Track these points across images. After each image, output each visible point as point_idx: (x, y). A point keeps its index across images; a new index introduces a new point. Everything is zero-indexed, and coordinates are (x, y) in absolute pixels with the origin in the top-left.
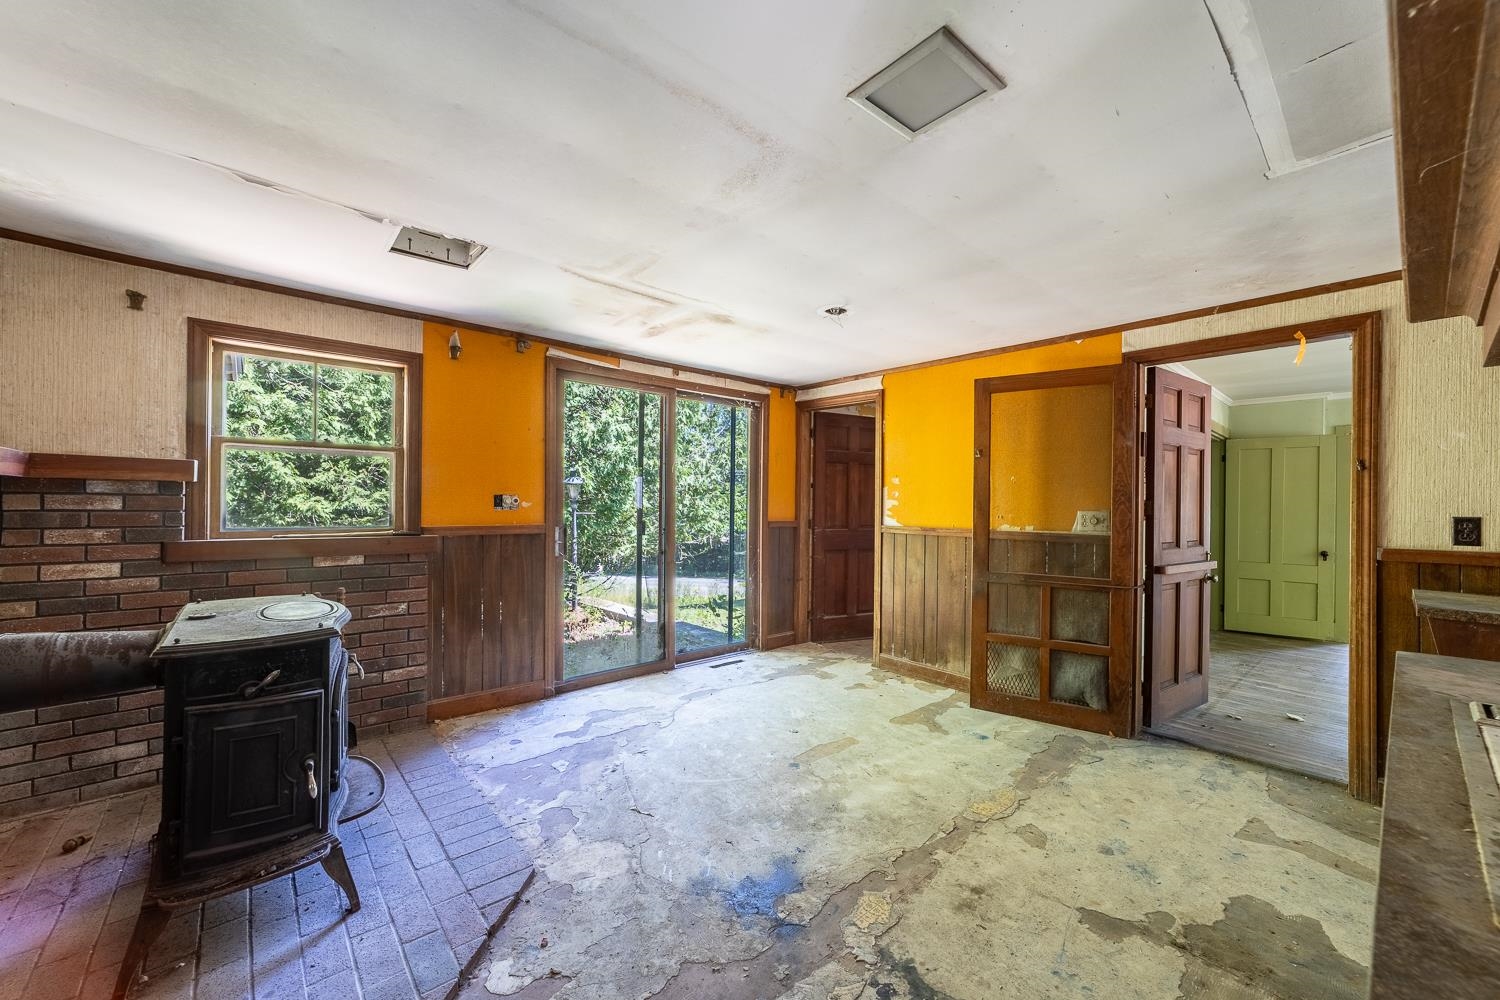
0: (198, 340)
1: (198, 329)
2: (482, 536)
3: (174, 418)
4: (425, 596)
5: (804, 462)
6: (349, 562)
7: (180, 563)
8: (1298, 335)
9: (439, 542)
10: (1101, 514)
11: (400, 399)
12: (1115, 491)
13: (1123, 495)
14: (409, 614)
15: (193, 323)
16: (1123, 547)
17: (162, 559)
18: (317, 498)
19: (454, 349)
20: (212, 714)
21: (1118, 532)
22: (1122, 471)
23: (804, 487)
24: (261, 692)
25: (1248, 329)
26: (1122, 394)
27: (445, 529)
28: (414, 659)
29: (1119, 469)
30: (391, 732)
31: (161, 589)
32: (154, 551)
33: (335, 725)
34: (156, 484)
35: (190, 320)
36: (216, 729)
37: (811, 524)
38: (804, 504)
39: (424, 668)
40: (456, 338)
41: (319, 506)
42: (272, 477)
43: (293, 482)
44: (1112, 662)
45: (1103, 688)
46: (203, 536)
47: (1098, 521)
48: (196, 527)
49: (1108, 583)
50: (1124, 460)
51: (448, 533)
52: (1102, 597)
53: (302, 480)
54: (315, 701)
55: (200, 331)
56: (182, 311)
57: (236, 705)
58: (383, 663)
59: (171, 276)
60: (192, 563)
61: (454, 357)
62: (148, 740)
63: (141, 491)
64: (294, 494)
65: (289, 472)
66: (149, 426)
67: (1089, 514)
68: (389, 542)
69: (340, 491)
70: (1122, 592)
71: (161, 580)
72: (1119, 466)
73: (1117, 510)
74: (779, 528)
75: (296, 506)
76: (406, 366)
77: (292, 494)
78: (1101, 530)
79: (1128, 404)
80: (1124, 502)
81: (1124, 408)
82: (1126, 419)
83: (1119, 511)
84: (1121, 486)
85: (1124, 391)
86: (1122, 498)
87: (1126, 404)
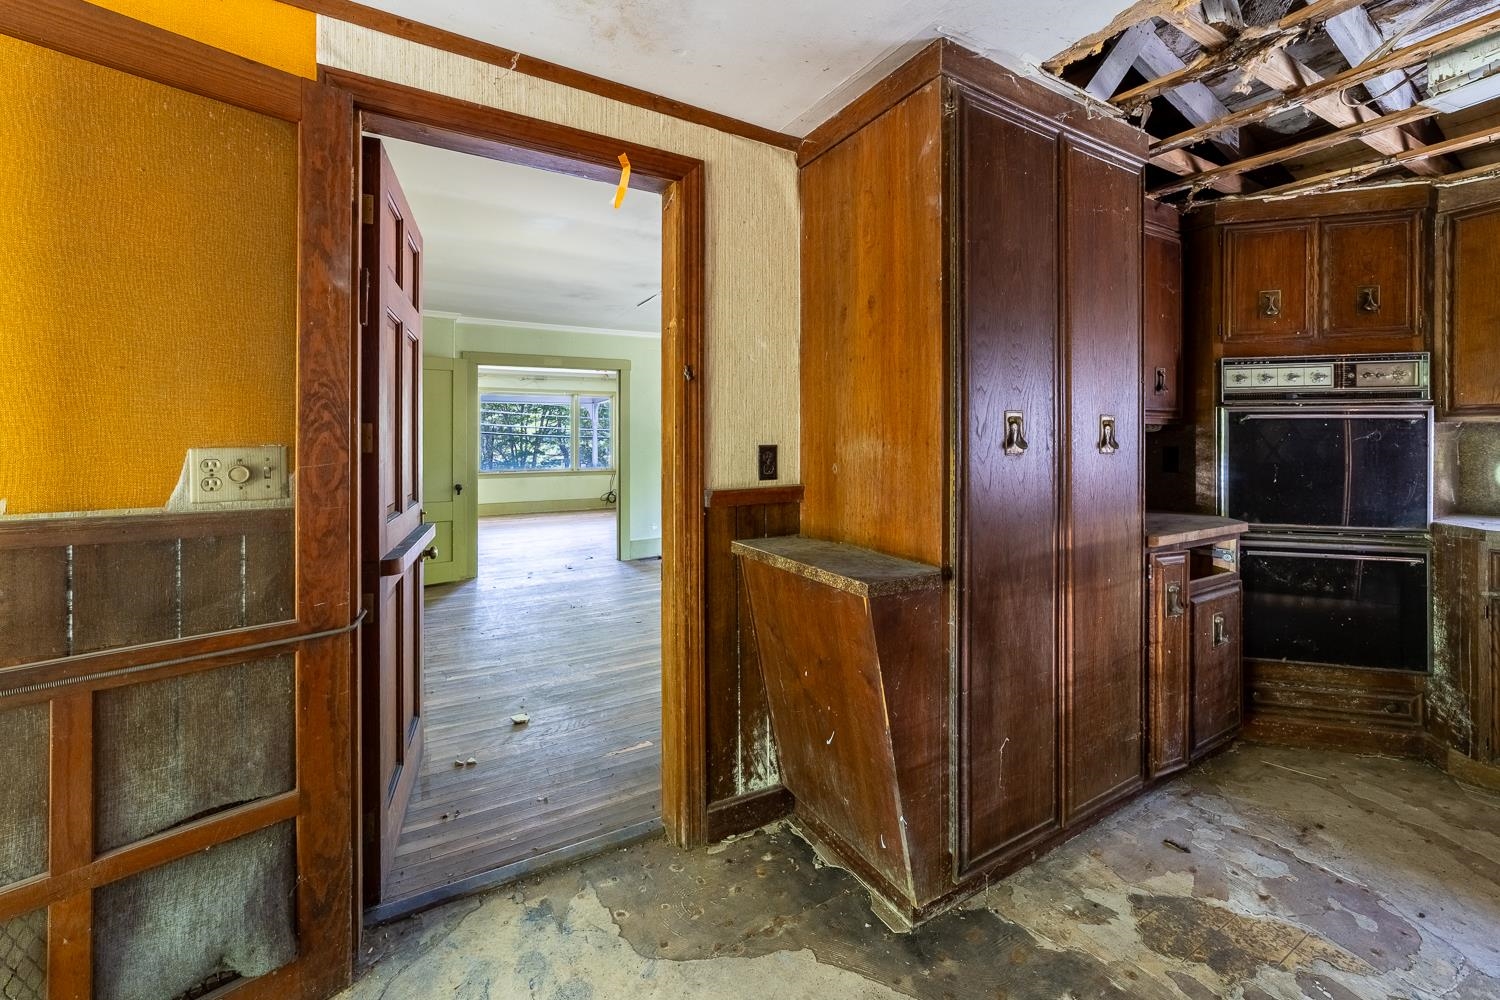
8: (623, 158)
10: (258, 457)
12: (307, 397)
13: (325, 407)
16: (328, 533)
21: (315, 498)
22: (323, 348)
25: (557, 119)
26: (323, 159)
29: (317, 341)
44: (306, 826)
45: (283, 907)
47: (254, 474)
49: (290, 630)
50: (330, 321)
52: (276, 668)
67: (227, 456)
70: (328, 644)
72: (317, 335)
73: (313, 441)
78: (262, 497)
79: (338, 190)
80: (328, 426)
81: (328, 196)
82: (333, 224)
83: (317, 449)
84: (322, 385)
85: (326, 153)
86: (326, 416)
87: (332, 186)
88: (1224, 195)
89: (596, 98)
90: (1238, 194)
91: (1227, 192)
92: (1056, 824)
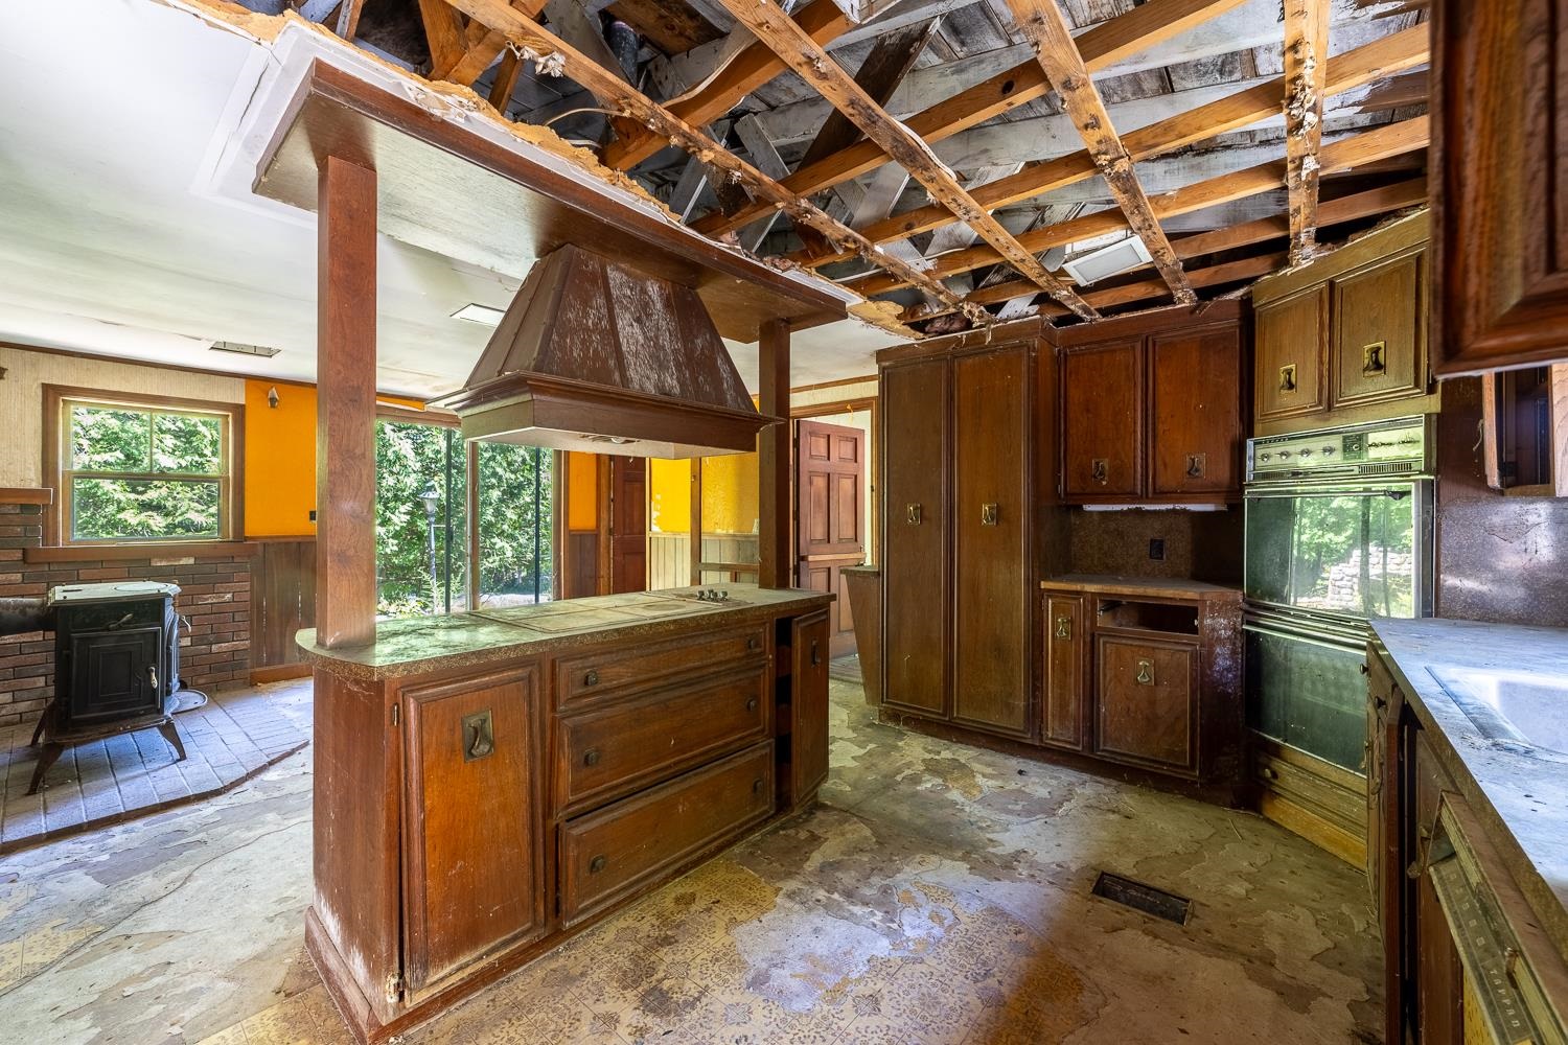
0: (51, 399)
1: (51, 392)
2: (299, 543)
3: (31, 457)
4: (248, 588)
5: (604, 481)
6: (181, 563)
7: (41, 563)
8: (849, 408)
9: (260, 548)
11: (226, 439)
14: (234, 601)
15: (46, 388)
17: (24, 560)
18: (150, 513)
19: (273, 400)
20: (88, 638)
23: (604, 503)
24: (120, 627)
27: (266, 537)
28: (238, 636)
30: (218, 690)
31: (23, 582)
32: (18, 555)
33: (169, 655)
34: (19, 507)
35: (43, 384)
36: (91, 646)
37: (610, 532)
38: (604, 515)
39: (247, 642)
40: (274, 392)
41: (151, 522)
42: (99, 494)
43: (123, 499)
46: (56, 543)
48: (50, 536)
51: (268, 541)
53: (133, 496)
54: (156, 633)
55: (52, 395)
56: (37, 379)
57: (105, 633)
58: (211, 638)
59: (27, 353)
60: (49, 563)
61: (273, 406)
62: (13, 691)
63: (6, 511)
64: (124, 509)
65: (118, 489)
66: (10, 464)
68: (215, 547)
69: (175, 507)
71: (23, 576)
74: (581, 535)
75: (126, 521)
76: (230, 414)
77: (121, 510)
88: (1258, 278)
89: (841, 387)
90: (1269, 274)
91: (1259, 275)
92: (945, 716)
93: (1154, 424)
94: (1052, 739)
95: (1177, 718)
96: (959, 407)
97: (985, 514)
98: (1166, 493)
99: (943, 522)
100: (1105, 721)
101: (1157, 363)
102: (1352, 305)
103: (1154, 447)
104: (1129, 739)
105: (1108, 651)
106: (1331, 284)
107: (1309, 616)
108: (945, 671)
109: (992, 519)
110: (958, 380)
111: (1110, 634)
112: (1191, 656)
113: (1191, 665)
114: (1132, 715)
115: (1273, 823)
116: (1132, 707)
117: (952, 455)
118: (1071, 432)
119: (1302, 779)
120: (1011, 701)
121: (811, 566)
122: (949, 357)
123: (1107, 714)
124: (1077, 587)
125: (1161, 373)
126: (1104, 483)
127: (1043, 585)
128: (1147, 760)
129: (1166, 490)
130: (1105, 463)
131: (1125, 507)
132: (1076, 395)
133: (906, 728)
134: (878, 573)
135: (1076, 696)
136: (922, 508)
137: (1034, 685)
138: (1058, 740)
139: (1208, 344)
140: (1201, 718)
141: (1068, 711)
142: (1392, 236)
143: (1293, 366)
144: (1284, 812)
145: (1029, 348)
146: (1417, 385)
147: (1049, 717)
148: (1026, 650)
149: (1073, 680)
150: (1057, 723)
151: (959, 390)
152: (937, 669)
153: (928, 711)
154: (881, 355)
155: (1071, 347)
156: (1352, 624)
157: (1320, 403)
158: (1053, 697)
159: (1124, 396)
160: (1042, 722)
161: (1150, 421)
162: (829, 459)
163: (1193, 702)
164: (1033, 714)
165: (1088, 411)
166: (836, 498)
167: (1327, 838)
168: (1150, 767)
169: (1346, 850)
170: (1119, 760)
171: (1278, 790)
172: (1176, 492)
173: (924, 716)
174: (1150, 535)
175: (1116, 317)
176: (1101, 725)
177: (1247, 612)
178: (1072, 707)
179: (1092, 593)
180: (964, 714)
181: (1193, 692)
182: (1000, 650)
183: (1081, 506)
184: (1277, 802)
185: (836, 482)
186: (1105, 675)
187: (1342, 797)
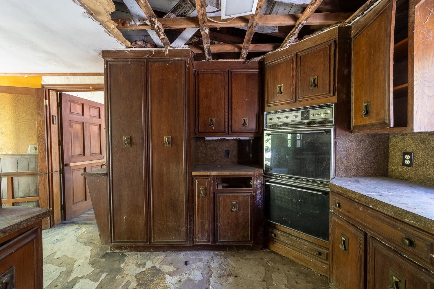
8: (91, 87)
12: (38, 137)
13: (41, 138)
16: (43, 158)
21: (40, 153)
22: (41, 129)
29: (39, 129)
44: (40, 202)
47: (36, 149)
50: (41, 125)
67: (33, 146)
70: (43, 175)
72: (39, 127)
79: (42, 104)
80: (42, 141)
81: (40, 105)
82: (41, 110)
83: (40, 145)
84: (40, 135)
85: (40, 99)
86: (41, 140)
87: (41, 104)
88: (267, 52)
89: (86, 77)
90: (271, 51)
91: (268, 51)
92: (147, 242)
93: (231, 105)
94: (198, 242)
95: (246, 223)
96: (151, 87)
97: (165, 141)
98: (235, 132)
99: (144, 145)
100: (220, 229)
101: (232, 81)
102: (304, 62)
103: (231, 114)
104: (229, 235)
105: (221, 199)
106: (296, 55)
107: (287, 177)
108: (147, 221)
109: (169, 143)
110: (151, 73)
111: (221, 192)
112: (250, 197)
113: (250, 201)
114: (230, 225)
115: (274, 252)
116: (230, 221)
117: (148, 111)
118: (200, 106)
119: (285, 236)
120: (179, 229)
121: (72, 168)
122: (145, 60)
123: (220, 226)
124: (208, 173)
125: (233, 85)
126: (213, 128)
127: (193, 174)
128: (236, 241)
129: (235, 131)
130: (214, 120)
131: (219, 138)
132: (202, 90)
133: (126, 251)
134: (107, 174)
135: (208, 221)
136: (131, 138)
137: (190, 219)
138: (201, 242)
139: (249, 76)
140: (254, 221)
141: (205, 228)
142: (319, 37)
143: (282, 85)
144: (278, 248)
145: (185, 62)
146: (330, 92)
147: (197, 232)
148: (186, 204)
149: (206, 215)
150: (200, 234)
151: (151, 78)
152: (142, 220)
153: (138, 242)
154: (105, 53)
155: (200, 69)
156: (303, 180)
157: (292, 99)
158: (199, 223)
159: (221, 93)
160: (194, 235)
161: (230, 104)
162: (83, 115)
163: (251, 215)
164: (190, 232)
165: (207, 98)
166: (88, 134)
167: (295, 257)
168: (236, 244)
169: (302, 260)
170: (225, 244)
171: (276, 241)
172: (239, 132)
173: (135, 245)
174: (225, 148)
175: (217, 60)
176: (218, 231)
177: (264, 177)
178: (207, 226)
179: (213, 175)
180: (157, 240)
181: (251, 211)
182: (174, 206)
183: (204, 138)
184: (275, 245)
185: (88, 127)
186: (219, 210)
187: (300, 242)
